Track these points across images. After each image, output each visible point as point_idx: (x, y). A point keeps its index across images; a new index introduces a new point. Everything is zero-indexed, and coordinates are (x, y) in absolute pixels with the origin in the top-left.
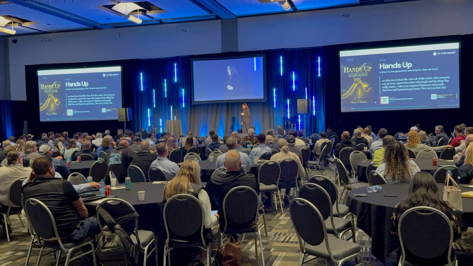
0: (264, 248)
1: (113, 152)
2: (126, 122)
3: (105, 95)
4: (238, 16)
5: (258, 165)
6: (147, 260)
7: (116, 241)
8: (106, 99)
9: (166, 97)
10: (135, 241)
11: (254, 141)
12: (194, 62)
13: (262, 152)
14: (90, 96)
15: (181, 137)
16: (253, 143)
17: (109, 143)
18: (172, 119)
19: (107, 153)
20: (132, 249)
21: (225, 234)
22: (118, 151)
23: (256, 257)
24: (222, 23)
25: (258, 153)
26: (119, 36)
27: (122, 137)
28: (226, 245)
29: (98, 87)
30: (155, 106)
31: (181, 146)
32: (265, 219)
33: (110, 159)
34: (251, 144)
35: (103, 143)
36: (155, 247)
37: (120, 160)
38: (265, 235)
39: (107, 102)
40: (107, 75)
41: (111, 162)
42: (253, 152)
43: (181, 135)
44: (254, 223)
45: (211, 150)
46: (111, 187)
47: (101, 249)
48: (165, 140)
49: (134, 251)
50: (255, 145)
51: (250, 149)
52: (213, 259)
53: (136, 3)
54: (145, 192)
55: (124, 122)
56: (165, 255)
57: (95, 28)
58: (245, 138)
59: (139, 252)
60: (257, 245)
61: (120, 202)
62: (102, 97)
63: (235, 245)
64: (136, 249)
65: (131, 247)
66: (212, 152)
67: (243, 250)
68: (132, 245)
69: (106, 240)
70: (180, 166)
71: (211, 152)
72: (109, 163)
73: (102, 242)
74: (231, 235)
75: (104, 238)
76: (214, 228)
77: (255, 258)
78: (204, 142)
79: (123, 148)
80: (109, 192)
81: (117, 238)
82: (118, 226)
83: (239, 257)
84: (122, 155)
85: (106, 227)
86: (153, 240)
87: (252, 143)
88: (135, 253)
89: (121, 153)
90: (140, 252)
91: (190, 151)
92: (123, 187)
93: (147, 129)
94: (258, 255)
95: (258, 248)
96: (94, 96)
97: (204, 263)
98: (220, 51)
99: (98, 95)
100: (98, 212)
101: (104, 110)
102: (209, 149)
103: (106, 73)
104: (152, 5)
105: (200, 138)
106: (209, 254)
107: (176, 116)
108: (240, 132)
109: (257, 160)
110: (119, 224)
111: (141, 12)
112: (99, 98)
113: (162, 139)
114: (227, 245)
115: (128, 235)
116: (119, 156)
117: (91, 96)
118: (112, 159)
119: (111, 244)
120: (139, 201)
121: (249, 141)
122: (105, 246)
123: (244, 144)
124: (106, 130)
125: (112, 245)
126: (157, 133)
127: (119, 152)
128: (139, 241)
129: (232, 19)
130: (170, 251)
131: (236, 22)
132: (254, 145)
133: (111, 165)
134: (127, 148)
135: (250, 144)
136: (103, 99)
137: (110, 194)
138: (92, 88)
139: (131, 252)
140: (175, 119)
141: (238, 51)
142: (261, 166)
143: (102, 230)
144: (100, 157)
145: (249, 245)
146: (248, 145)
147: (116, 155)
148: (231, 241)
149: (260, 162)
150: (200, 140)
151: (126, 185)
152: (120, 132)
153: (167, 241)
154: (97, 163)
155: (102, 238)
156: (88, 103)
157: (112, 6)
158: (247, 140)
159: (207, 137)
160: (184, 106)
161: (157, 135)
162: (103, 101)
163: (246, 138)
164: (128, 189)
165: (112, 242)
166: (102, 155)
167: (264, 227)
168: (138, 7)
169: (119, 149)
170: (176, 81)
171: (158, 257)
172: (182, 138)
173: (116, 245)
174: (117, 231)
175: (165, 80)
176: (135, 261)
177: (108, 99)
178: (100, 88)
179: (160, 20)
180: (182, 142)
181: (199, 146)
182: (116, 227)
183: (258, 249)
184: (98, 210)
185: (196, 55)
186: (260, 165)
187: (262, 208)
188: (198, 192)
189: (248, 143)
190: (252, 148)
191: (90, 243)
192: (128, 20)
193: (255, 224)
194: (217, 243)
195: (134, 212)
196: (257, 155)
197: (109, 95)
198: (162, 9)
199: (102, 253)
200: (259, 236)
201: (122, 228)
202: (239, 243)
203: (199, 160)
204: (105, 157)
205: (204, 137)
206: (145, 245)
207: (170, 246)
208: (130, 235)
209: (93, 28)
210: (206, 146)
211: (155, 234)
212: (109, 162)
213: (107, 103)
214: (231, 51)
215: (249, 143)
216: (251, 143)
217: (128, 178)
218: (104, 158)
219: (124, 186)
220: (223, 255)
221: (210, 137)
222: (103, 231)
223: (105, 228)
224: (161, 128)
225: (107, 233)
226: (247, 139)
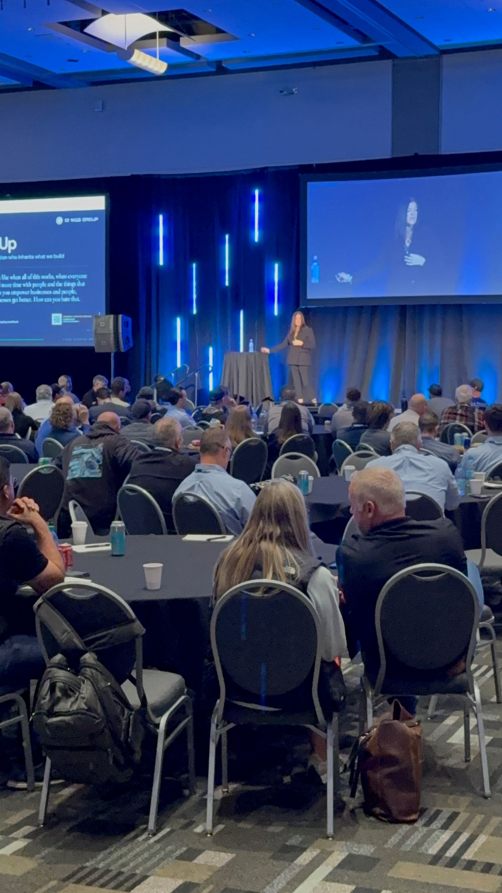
0: (488, 739)
1: (78, 444)
2: (115, 353)
3: (59, 276)
4: (442, 49)
5: (483, 496)
6: (166, 752)
7: (83, 698)
8: (63, 288)
9: (227, 284)
10: (134, 700)
11: (477, 420)
12: (309, 184)
13: (496, 457)
14: (19, 278)
15: (268, 401)
16: (472, 428)
17: (71, 417)
18: (242, 350)
19: (64, 446)
20: (126, 720)
21: (380, 695)
22: (94, 442)
23: (467, 761)
24: (395, 71)
25: (485, 461)
26: (103, 108)
27: (103, 398)
28: (380, 726)
29: (42, 254)
30: (195, 312)
31: (266, 429)
32: (495, 654)
33: (71, 464)
34: (464, 431)
35: (53, 416)
36: (187, 716)
37: (97, 467)
38: (494, 699)
39: (65, 296)
40: (67, 220)
41: (74, 472)
42: (470, 458)
43: (267, 396)
44: (463, 664)
45: (349, 444)
46: (73, 544)
47: (45, 717)
48: (222, 410)
49: (131, 727)
50: (477, 434)
51: (462, 448)
52: (345, 758)
53: (153, 15)
54: (163, 567)
55: (109, 354)
56: (213, 741)
57: (38, 85)
58: (450, 413)
59: (143, 729)
60: (471, 728)
61: (96, 593)
62: (51, 281)
63: (407, 727)
64: (135, 720)
65: (123, 715)
66: (353, 454)
67: (429, 739)
68: (126, 711)
69: (58, 694)
70: (257, 492)
71: (350, 453)
72: (67, 475)
73: (48, 697)
74: (396, 698)
75: (53, 688)
76: (350, 671)
77: (463, 766)
78: (330, 419)
79: (108, 434)
80: (69, 560)
81: (86, 690)
82: (89, 657)
83: (416, 760)
84: (103, 454)
85: (59, 657)
86: (183, 697)
87: (469, 426)
88: (133, 730)
89: (102, 449)
90: (147, 729)
91: (292, 446)
92: (105, 547)
93: (173, 375)
94: (472, 757)
95: (471, 736)
96: (30, 278)
97: (319, 769)
98: (386, 154)
99: (43, 277)
100: (39, 617)
101: (57, 319)
102: (343, 442)
103: (64, 215)
104: (197, 18)
105: (320, 407)
106: (334, 747)
107: (254, 342)
108: (437, 392)
109: (481, 482)
110: (94, 651)
111: (165, 40)
112: (43, 285)
113: (210, 409)
114: (387, 725)
115: (116, 685)
116: (96, 455)
117: (24, 277)
118: (77, 465)
119: (73, 703)
120: (145, 589)
121: (461, 420)
122: (57, 709)
123: (447, 428)
124: (60, 376)
125: (75, 707)
126: (200, 388)
127: (96, 445)
128: (143, 699)
129: (426, 57)
130: (229, 732)
131: (439, 67)
132: (474, 432)
133: (74, 479)
134: (116, 435)
135: (462, 430)
136: (56, 288)
137: (71, 565)
138: (26, 257)
139: (123, 727)
140: (251, 350)
141: (439, 154)
142: (493, 499)
143: (48, 665)
144: (45, 456)
145: (447, 725)
146: (457, 435)
147: (87, 453)
148: (397, 716)
149: (490, 488)
150: (319, 412)
151: (113, 541)
152: (99, 383)
153: (220, 704)
154: (37, 473)
155: (48, 685)
156: (15, 297)
157: (87, 23)
158: (455, 419)
159: (340, 405)
160: (276, 313)
161: (198, 391)
162: (56, 292)
163: (453, 413)
164: (118, 553)
165: (72, 699)
166: (49, 451)
167: (491, 677)
168: (158, 27)
169: (96, 437)
170: (256, 239)
171: (195, 747)
172: (269, 404)
173: (84, 709)
174: (88, 671)
175: (227, 237)
176: (133, 752)
177: (69, 288)
178: (48, 257)
179: (219, 63)
180: (267, 416)
181: (317, 430)
182: (85, 659)
183: (471, 740)
184: (40, 610)
185: (317, 165)
186: (489, 497)
187: (488, 624)
188: (309, 577)
189: (456, 428)
190: (467, 444)
191: (16, 696)
192: (130, 64)
193: (464, 671)
194: (356, 713)
195: (133, 621)
196: (480, 468)
197: (69, 277)
198: (222, 32)
199: (47, 725)
200: (475, 705)
201: (101, 665)
202: (419, 722)
203: (315, 476)
204: (58, 458)
205: (330, 404)
206: (159, 711)
207: (227, 717)
208: (121, 682)
209: (31, 85)
210: (335, 432)
211: (187, 684)
212: (69, 472)
213: (66, 300)
214: (420, 153)
215: (459, 426)
216: (465, 427)
217: (117, 524)
218: (56, 461)
219: (108, 545)
220: (373, 753)
221: (349, 407)
222: (51, 667)
223: (57, 662)
224: (211, 375)
225: (62, 675)
226: (456, 414)
